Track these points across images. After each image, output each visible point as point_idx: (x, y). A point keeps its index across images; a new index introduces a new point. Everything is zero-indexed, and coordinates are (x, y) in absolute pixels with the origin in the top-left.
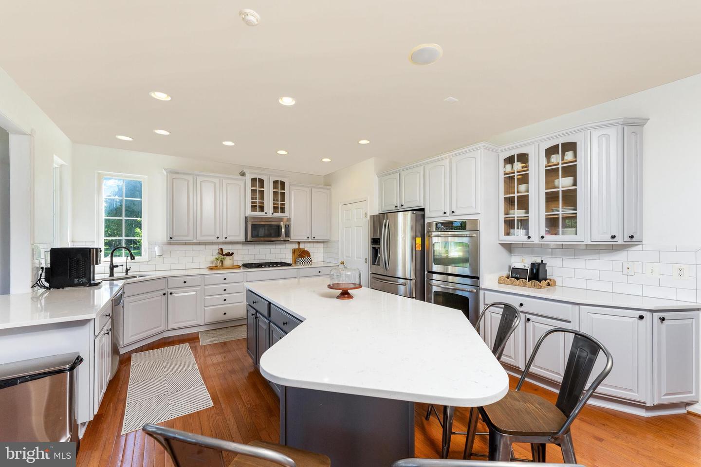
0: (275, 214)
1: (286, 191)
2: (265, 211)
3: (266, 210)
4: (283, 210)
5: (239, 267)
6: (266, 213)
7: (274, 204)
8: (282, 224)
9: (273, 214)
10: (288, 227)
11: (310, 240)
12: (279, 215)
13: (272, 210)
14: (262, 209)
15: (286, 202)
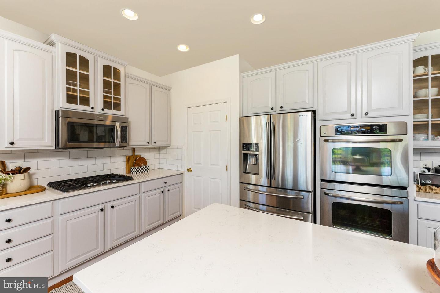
0: (107, 111)
1: (122, 83)
2: (91, 106)
3: (91, 104)
4: (117, 106)
5: (43, 189)
6: (92, 108)
7: (105, 97)
8: (117, 125)
9: (103, 110)
10: (125, 129)
11: (150, 145)
12: (111, 112)
13: (100, 105)
14: (85, 101)
15: (122, 97)
